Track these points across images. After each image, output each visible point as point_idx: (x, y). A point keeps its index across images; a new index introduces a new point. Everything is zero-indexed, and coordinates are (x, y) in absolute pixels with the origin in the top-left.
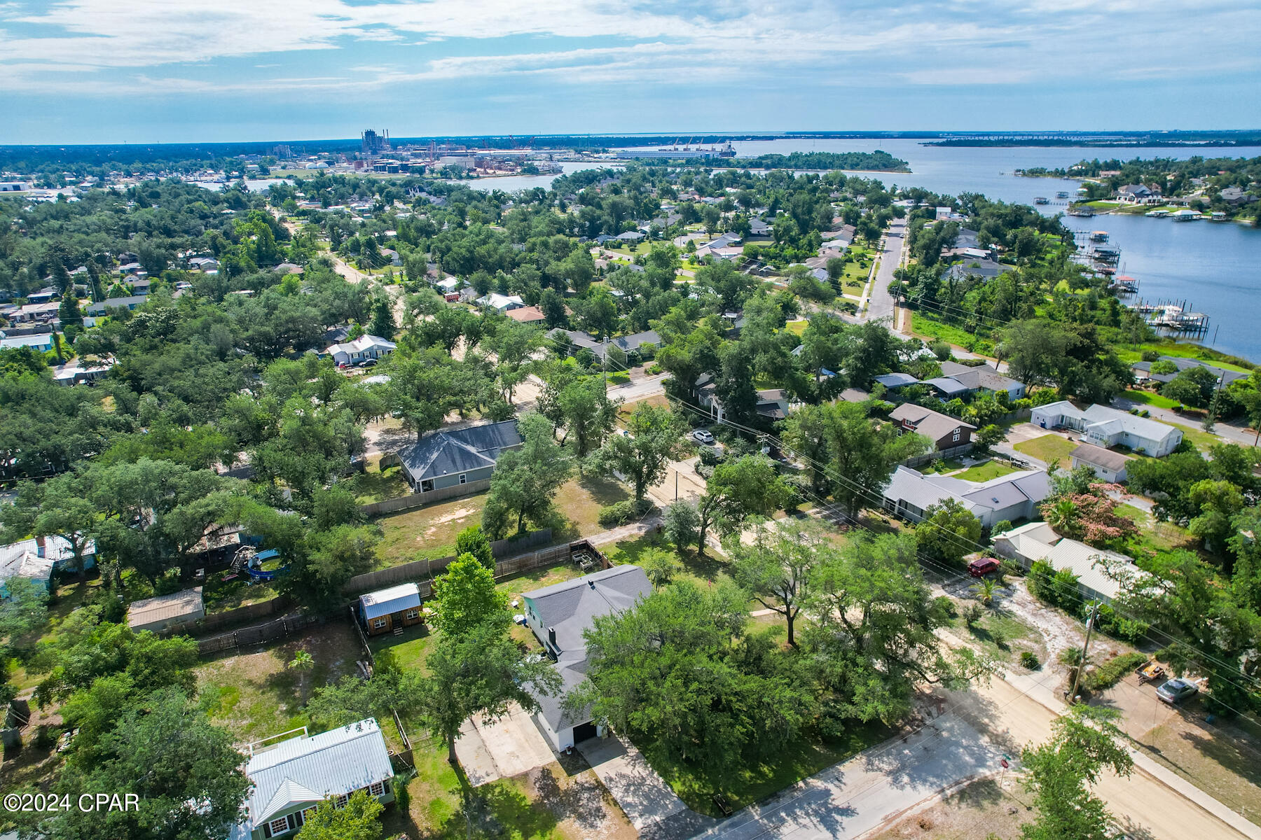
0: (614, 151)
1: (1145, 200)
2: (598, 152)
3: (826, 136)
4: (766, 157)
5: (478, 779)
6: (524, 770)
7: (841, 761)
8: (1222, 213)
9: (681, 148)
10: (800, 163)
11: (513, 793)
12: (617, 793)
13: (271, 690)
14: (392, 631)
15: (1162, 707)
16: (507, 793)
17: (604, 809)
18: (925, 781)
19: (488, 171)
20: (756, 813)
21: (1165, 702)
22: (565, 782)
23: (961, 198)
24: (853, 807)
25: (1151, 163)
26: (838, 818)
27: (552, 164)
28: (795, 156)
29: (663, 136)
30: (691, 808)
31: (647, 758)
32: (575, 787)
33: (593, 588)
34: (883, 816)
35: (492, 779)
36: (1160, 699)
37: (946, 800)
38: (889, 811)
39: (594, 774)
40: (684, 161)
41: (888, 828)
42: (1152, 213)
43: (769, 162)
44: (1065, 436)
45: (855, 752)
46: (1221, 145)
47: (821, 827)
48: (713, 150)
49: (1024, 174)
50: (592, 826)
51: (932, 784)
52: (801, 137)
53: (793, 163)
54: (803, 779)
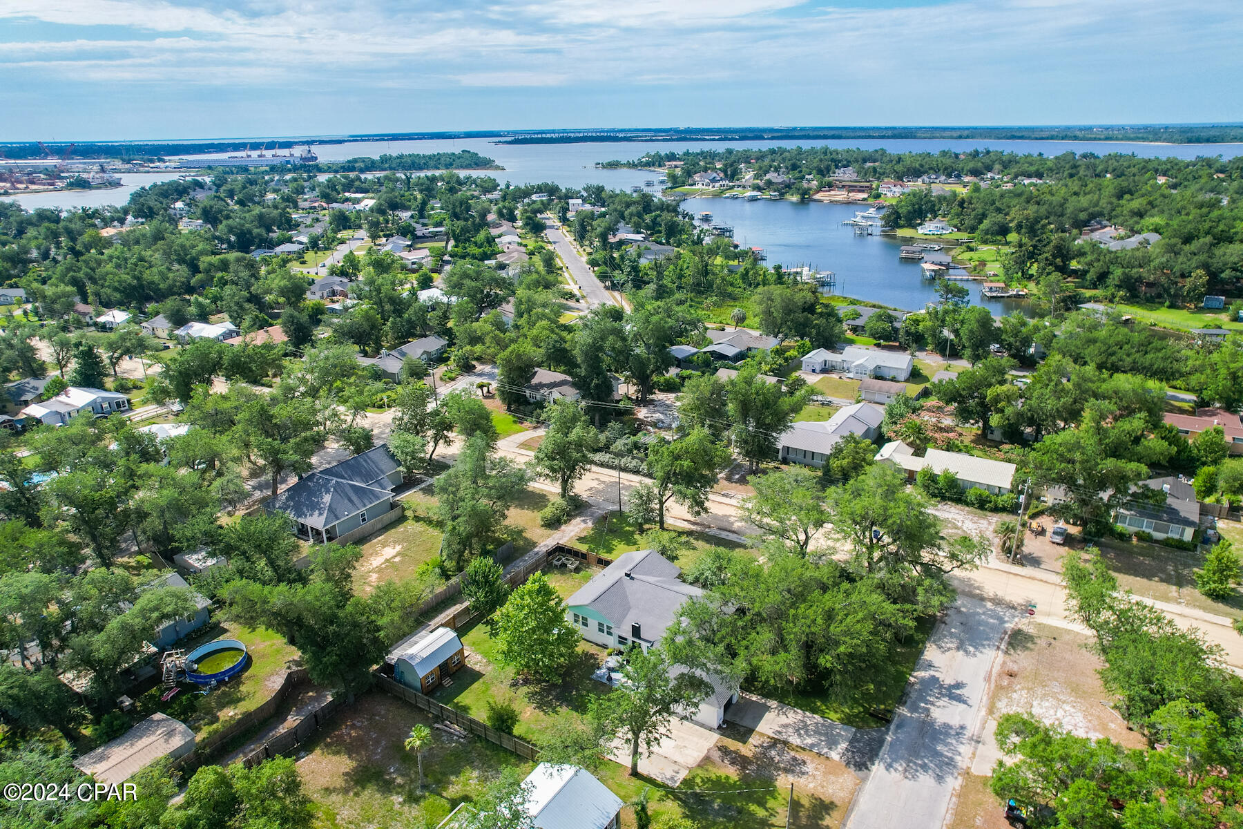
0: (173, 160)
1: (717, 185)
2: (152, 161)
3: (395, 138)
4: (355, 161)
5: (672, 778)
6: (702, 755)
7: (921, 652)
8: (776, 193)
9: (255, 154)
10: (394, 165)
11: (714, 777)
12: (795, 740)
13: (363, 788)
14: (441, 684)
15: (1058, 547)
16: (709, 780)
17: (797, 756)
18: (983, 646)
19: (19, 186)
20: (903, 711)
21: (1058, 544)
22: (748, 749)
23: (585, 190)
24: (959, 681)
25: (698, 154)
26: (958, 692)
27: (106, 176)
28: (385, 159)
29: (216, 142)
30: (858, 728)
31: (789, 704)
32: (758, 750)
33: (632, 578)
34: (981, 679)
35: (683, 774)
36: (1053, 543)
37: (1006, 653)
38: (982, 674)
39: (762, 735)
40: (267, 168)
41: (993, 685)
42: (727, 195)
43: (362, 165)
44: (834, 376)
45: (924, 643)
46: (730, 140)
47: (954, 702)
48: (292, 155)
49: (604, 167)
50: (803, 774)
51: (989, 645)
52: (369, 140)
53: (387, 165)
54: (910, 675)
